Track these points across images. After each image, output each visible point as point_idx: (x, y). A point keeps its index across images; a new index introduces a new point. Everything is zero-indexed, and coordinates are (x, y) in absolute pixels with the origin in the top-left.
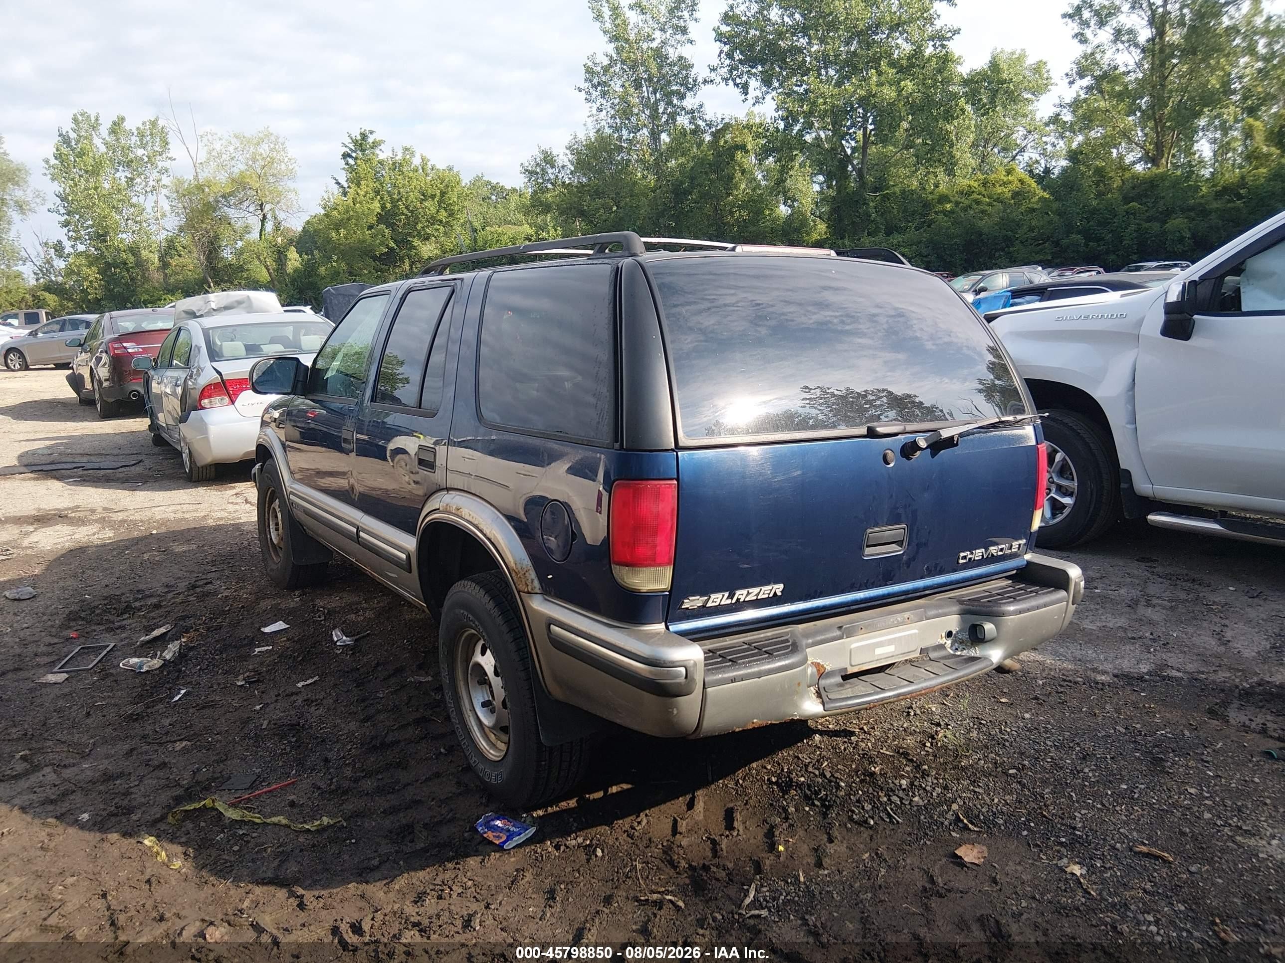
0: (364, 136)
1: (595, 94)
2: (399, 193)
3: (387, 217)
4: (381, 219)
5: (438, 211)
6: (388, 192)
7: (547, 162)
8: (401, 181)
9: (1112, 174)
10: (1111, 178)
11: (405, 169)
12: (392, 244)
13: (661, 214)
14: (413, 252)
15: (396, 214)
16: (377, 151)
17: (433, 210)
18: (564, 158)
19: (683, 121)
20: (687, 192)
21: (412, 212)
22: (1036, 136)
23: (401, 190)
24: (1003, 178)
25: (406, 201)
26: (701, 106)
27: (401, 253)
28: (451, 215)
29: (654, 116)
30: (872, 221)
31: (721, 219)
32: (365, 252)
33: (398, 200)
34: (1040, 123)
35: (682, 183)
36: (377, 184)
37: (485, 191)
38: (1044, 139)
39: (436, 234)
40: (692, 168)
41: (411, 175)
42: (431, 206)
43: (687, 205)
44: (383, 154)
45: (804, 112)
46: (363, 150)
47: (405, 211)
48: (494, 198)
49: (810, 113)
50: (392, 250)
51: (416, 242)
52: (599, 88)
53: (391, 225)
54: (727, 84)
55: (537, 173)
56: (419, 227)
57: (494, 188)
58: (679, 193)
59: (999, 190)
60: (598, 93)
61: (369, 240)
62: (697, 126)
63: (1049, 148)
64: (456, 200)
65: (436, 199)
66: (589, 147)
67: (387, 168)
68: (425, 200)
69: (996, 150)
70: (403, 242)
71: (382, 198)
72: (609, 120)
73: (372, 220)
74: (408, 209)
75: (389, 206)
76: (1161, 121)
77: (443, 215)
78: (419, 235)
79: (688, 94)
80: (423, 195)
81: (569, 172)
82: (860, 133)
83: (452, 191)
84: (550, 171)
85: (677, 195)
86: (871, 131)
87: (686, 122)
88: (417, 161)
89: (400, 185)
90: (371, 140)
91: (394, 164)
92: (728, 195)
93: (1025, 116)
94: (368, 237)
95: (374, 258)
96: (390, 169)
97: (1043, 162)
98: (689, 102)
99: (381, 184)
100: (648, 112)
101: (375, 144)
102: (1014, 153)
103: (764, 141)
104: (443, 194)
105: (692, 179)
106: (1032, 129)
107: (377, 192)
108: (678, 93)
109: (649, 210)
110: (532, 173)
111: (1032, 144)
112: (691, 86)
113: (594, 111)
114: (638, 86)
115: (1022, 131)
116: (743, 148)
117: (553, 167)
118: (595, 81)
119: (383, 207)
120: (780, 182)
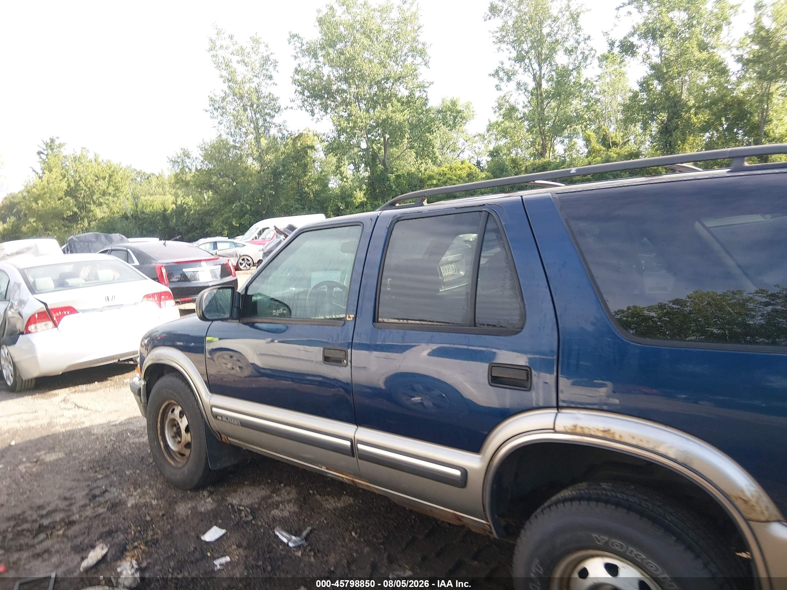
0: (52, 141)
1: (216, 113)
2: (80, 176)
3: (71, 192)
4: (67, 193)
5: (108, 188)
6: (73, 176)
7: (185, 156)
8: (81, 168)
9: (521, 163)
10: (521, 165)
11: (83, 161)
12: (76, 209)
13: (265, 187)
14: (91, 214)
15: (78, 190)
16: (62, 150)
17: (105, 187)
18: (197, 153)
19: (273, 131)
20: (280, 174)
21: (89, 188)
22: (470, 143)
23: (81, 174)
24: (459, 166)
25: (85, 181)
26: (285, 122)
27: (82, 215)
28: (117, 189)
29: (256, 128)
30: (393, 190)
31: (302, 189)
32: (57, 215)
33: (79, 181)
34: (471, 136)
35: (277, 168)
36: (64, 171)
37: (134, 175)
38: (474, 145)
39: (107, 202)
40: (283, 159)
41: (88, 164)
42: (103, 184)
43: (281, 181)
44: (66, 151)
45: (350, 127)
46: (52, 150)
47: (84, 188)
48: (139, 179)
49: (354, 128)
50: (75, 213)
51: (93, 207)
52: (219, 110)
53: (75, 197)
54: (301, 110)
55: (178, 162)
56: (95, 198)
57: (139, 173)
58: (276, 174)
59: (459, 172)
60: (218, 113)
61: (60, 207)
62: (283, 135)
63: (477, 150)
64: (120, 180)
65: (107, 180)
66: (213, 147)
67: (70, 160)
68: (98, 180)
69: (448, 151)
70: (83, 207)
71: (68, 180)
72: (226, 130)
73: (61, 194)
74: (86, 186)
75: (72, 185)
76: (544, 133)
77: (111, 190)
78: (94, 203)
79: (276, 115)
80: (97, 176)
81: (200, 161)
82: (382, 139)
83: (117, 174)
84: (187, 160)
85: (275, 175)
86: (388, 139)
87: (276, 132)
88: (91, 156)
89: (81, 171)
90: (57, 142)
91: (75, 158)
92: (306, 175)
93: (463, 132)
94: (58, 206)
95: (63, 219)
96: (72, 161)
97: (476, 157)
98: (278, 119)
99: (67, 171)
100: (252, 125)
101: (60, 146)
102: (458, 153)
103: (326, 143)
104: (110, 176)
105: (284, 166)
106: (468, 139)
107: (64, 177)
108: (269, 114)
109: (257, 184)
110: (175, 162)
111: (468, 148)
112: (278, 110)
113: (216, 124)
114: (245, 110)
115: (462, 141)
116: (312, 147)
117: (189, 158)
118: (216, 106)
119: (69, 186)
120: (338, 167)
